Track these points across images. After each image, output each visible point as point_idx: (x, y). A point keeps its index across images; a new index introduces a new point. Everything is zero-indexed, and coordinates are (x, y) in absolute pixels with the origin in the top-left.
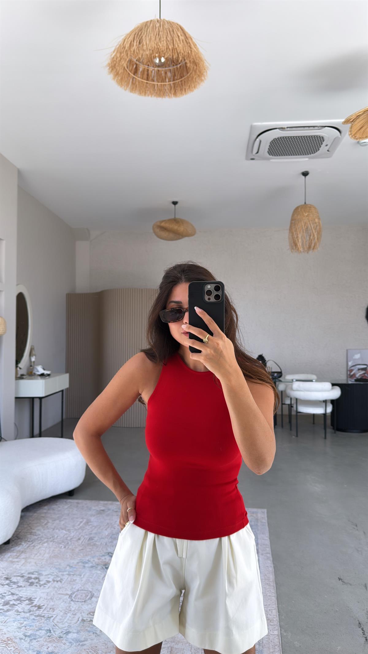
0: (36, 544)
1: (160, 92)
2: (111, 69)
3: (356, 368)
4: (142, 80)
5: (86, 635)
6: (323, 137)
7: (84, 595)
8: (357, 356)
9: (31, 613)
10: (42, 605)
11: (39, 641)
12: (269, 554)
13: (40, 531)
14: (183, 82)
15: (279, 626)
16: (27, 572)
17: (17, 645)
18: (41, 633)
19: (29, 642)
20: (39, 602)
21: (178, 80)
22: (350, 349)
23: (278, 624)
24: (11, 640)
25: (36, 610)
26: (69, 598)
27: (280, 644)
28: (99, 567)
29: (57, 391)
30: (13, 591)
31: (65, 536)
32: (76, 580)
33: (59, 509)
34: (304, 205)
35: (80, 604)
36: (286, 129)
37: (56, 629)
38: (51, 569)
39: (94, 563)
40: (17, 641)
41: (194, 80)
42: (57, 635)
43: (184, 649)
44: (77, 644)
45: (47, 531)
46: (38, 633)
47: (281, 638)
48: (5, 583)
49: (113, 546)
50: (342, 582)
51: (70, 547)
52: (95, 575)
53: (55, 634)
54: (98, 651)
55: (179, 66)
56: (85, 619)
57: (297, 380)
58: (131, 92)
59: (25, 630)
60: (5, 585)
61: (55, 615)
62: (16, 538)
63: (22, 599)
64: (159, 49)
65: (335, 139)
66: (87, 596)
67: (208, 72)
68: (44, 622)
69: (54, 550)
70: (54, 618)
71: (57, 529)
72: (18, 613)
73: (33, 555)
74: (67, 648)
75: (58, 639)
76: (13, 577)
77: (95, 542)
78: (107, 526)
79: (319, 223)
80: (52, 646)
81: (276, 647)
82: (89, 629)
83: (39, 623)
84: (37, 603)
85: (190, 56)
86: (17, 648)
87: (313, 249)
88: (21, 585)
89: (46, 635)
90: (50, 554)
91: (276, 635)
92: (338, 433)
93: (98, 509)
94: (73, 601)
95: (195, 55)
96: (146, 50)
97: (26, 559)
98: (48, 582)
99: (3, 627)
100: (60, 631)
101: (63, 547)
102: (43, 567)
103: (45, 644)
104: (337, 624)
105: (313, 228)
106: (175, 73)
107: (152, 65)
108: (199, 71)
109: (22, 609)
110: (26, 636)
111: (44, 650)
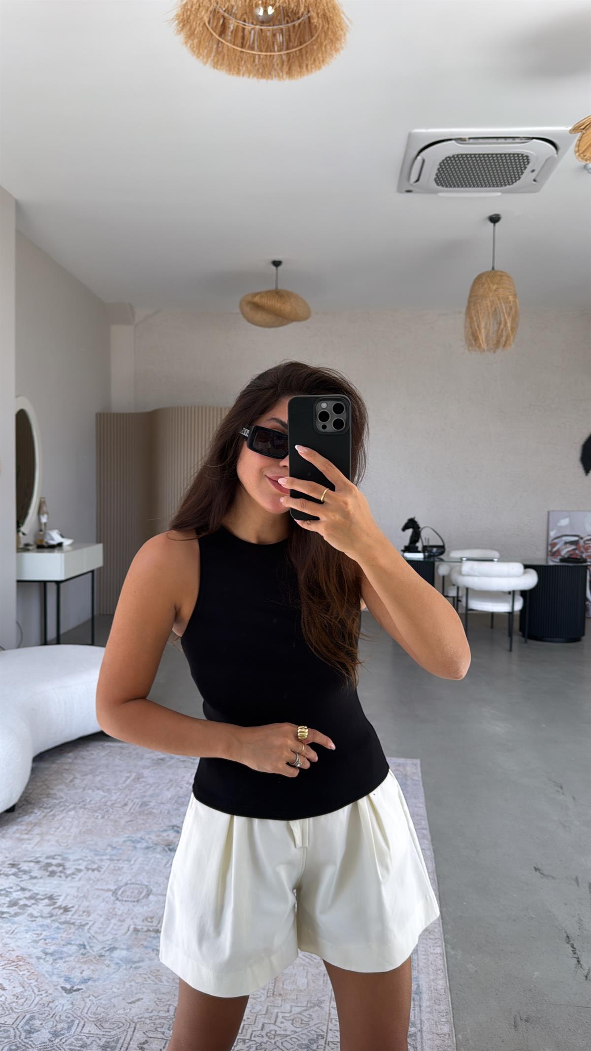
0: (57, 813)
1: (264, 69)
2: (181, 25)
3: (561, 541)
4: (233, 46)
5: (142, 953)
6: (527, 157)
7: (136, 892)
8: (564, 522)
9: (53, 918)
10: (70, 905)
11: (68, 962)
12: (426, 829)
13: (61, 791)
14: (304, 51)
15: (443, 939)
16: (45, 856)
17: (33, 968)
18: (69, 950)
19: (52, 963)
20: (66, 902)
21: (296, 47)
22: (554, 511)
23: (441, 937)
24: (23, 961)
25: (61, 914)
26: (112, 895)
27: (445, 967)
28: (159, 849)
29: (85, 571)
30: (23, 884)
31: (103, 800)
32: (122, 867)
33: (92, 757)
34: (491, 272)
35: (131, 905)
36: (467, 141)
37: (94, 943)
38: (82, 850)
39: (150, 841)
40: (33, 961)
41: (323, 49)
42: (96, 953)
43: (295, 975)
44: (128, 966)
45: (74, 791)
46: (65, 949)
47: (447, 959)
48: (10, 873)
49: (179, 816)
50: (539, 875)
51: (112, 817)
52: (152, 861)
53: (93, 951)
54: (162, 977)
55: (297, 23)
56: (139, 927)
57: (469, 559)
58: (214, 67)
59: (45, 945)
60: (10, 875)
61: (91, 921)
62: (24, 802)
63: (39, 897)
65: (547, 160)
66: (141, 893)
67: (347, 33)
68: (74, 933)
69: (85, 822)
70: (90, 927)
71: (89, 789)
72: (33, 919)
73: (54, 829)
74: (112, 972)
75: (98, 959)
76: (22, 863)
77: (150, 810)
78: (169, 785)
79: (515, 301)
80: (89, 968)
81: (439, 972)
82: (145, 943)
83: (67, 934)
84: (62, 903)
85: (318, 5)
86: (33, 972)
87: (504, 346)
88: (36, 875)
89: (79, 952)
90: (81, 828)
91: (439, 955)
92: (530, 641)
93: (155, 758)
94: (120, 901)
95: (327, 3)
97: (41, 834)
98: (79, 871)
99: (9, 941)
100: (99, 946)
101: (100, 817)
102: (70, 848)
103: (77, 966)
104: (533, 937)
105: (505, 311)
106: (289, 35)
107: (251, 21)
108: (332, 32)
109: (38, 912)
110: (46, 954)
111: (76, 975)
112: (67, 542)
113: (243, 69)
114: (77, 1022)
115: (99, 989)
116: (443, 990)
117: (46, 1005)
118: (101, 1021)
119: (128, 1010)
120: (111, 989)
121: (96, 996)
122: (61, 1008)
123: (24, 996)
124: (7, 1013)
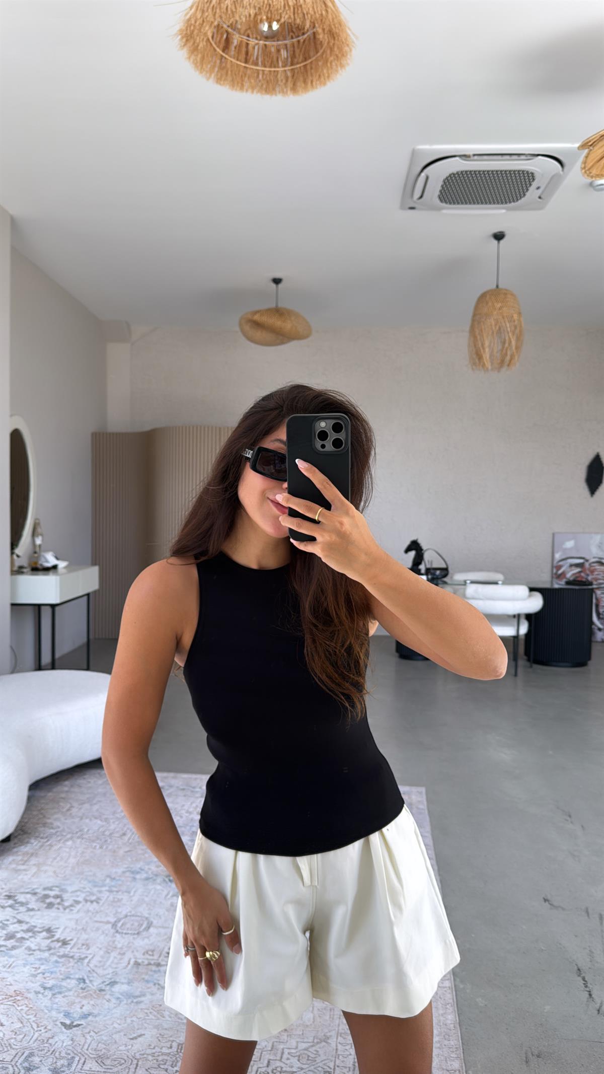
0: (54, 843)
1: (269, 84)
2: (184, 40)
3: (566, 563)
4: (236, 62)
5: (143, 987)
6: (532, 174)
7: (136, 924)
8: (570, 544)
9: (52, 951)
10: (68, 939)
11: (67, 996)
13: (58, 821)
14: (308, 67)
16: (42, 887)
17: (31, 1003)
18: (69, 984)
19: (51, 998)
20: (64, 935)
21: (300, 63)
22: (559, 533)
24: (22, 995)
25: (60, 947)
26: (112, 928)
27: (453, 1001)
28: (159, 880)
29: (80, 594)
30: (19, 917)
31: (101, 830)
32: (122, 899)
33: (90, 785)
34: (495, 290)
35: (131, 937)
36: (472, 158)
37: (93, 977)
38: (80, 882)
39: (150, 872)
40: (31, 996)
41: (329, 65)
42: (96, 987)
44: (130, 1001)
45: (71, 820)
46: (64, 984)
48: (6, 905)
50: (549, 906)
51: (110, 847)
52: (152, 892)
53: (93, 985)
54: (164, 1013)
55: (301, 38)
56: (140, 961)
57: (473, 582)
58: (217, 82)
59: (43, 979)
60: (6, 907)
61: (90, 954)
62: (20, 832)
63: (36, 929)
64: (272, 6)
65: (552, 177)
66: (142, 925)
67: (353, 49)
68: (73, 966)
69: (83, 852)
70: (90, 960)
71: (87, 818)
72: (31, 952)
73: (51, 860)
74: (113, 1007)
75: (98, 994)
76: (19, 895)
79: (519, 320)
80: (88, 1003)
81: (448, 1006)
82: (147, 977)
83: (66, 968)
84: (60, 935)
85: (324, 20)
86: (31, 1008)
87: (508, 365)
88: (34, 907)
89: (78, 987)
90: (78, 858)
91: (448, 988)
92: (535, 666)
94: (120, 933)
95: (333, 19)
96: (248, 7)
97: (38, 865)
98: (77, 902)
99: (6, 975)
100: (99, 981)
101: (98, 847)
102: (68, 879)
103: (77, 1001)
104: (544, 970)
105: (509, 329)
106: (294, 51)
107: (255, 36)
108: (338, 48)
109: (36, 945)
110: (45, 988)
111: (76, 1011)
112: (62, 565)
113: (246, 85)
114: (77, 1059)
115: (100, 1024)
116: (453, 1025)
117: (45, 1041)
118: (102, 1058)
119: (130, 1047)
120: (112, 1024)
121: (97, 1032)
122: (61, 1044)
123: (23, 1032)
124: (6, 1050)
